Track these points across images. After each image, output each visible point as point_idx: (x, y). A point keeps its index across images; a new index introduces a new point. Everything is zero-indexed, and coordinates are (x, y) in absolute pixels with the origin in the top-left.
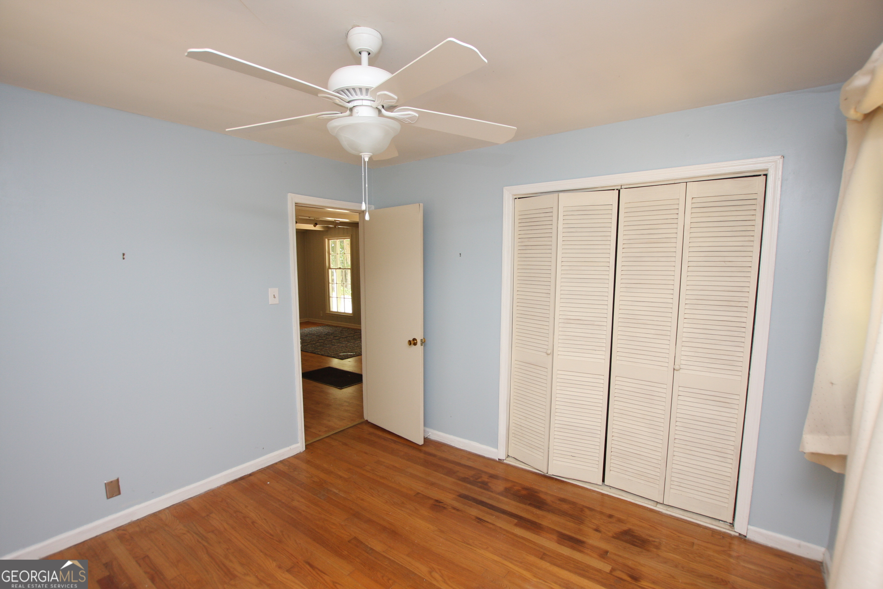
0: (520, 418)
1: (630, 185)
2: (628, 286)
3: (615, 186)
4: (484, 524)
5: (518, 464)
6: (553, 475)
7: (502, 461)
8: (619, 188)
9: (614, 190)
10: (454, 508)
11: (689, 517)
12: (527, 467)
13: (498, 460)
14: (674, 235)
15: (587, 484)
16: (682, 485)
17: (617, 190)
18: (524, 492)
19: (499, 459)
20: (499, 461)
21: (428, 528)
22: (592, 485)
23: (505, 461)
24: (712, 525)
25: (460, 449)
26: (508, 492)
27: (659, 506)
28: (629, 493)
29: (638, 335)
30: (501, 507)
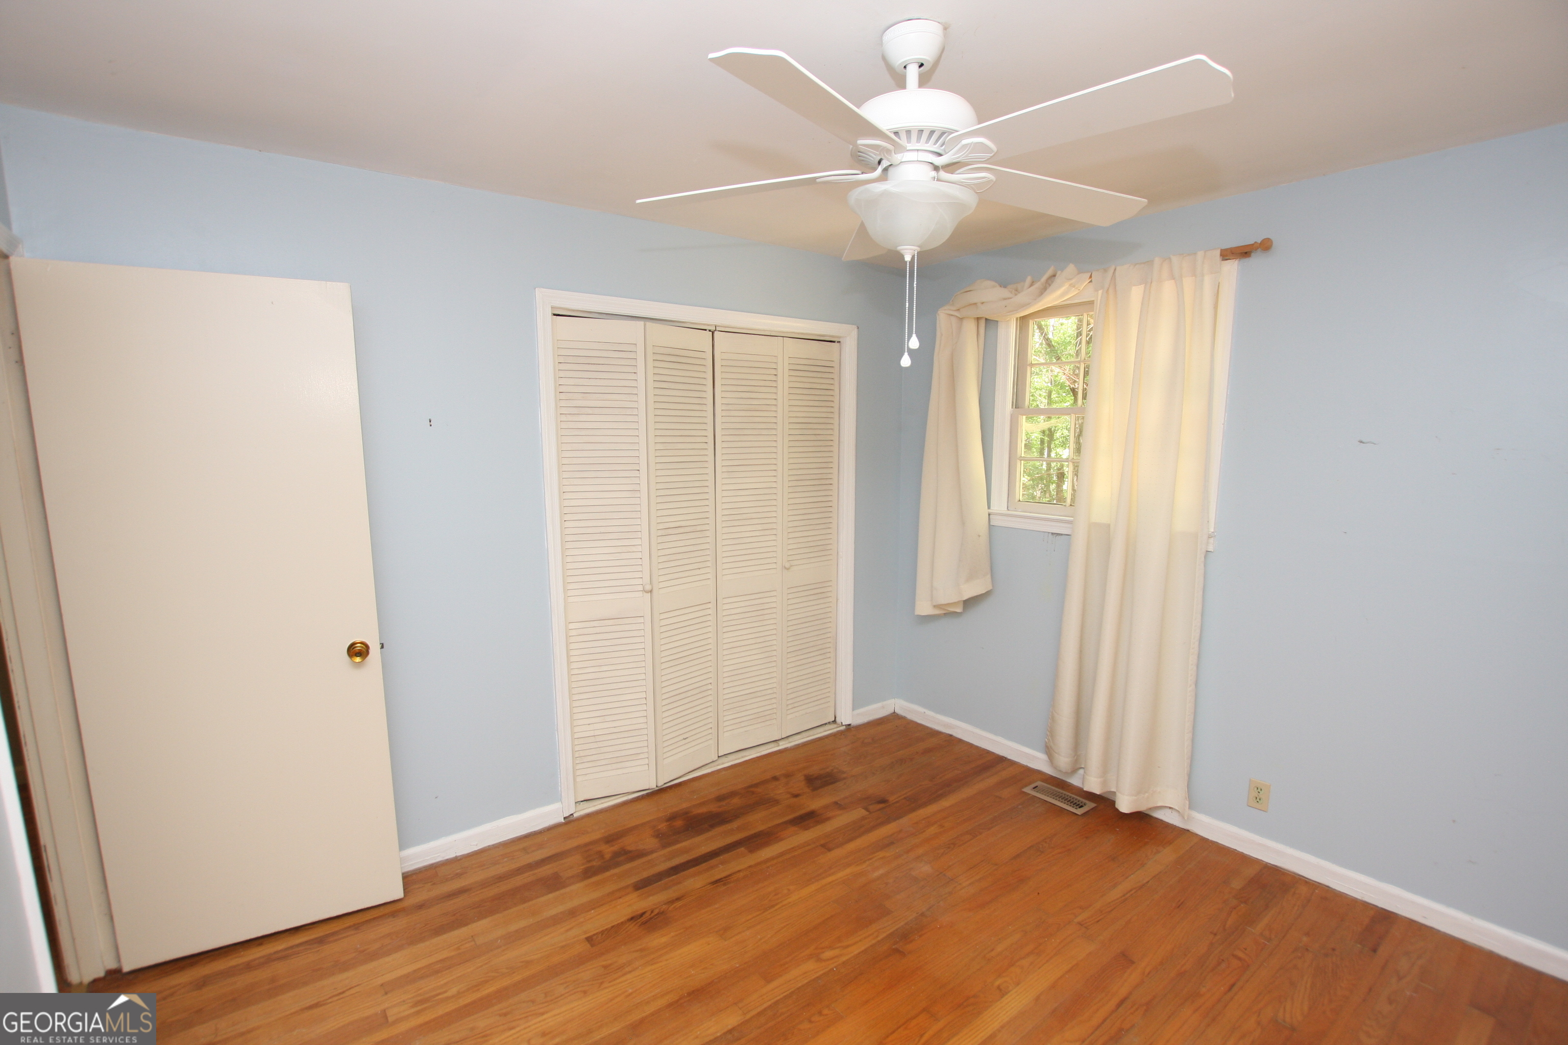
0: (589, 724)
1: (744, 329)
2: (731, 469)
3: (708, 325)
4: (732, 879)
5: (600, 804)
6: (665, 784)
7: (571, 818)
8: (713, 328)
9: (706, 330)
10: (672, 902)
11: (808, 737)
12: (622, 797)
13: (563, 821)
14: (774, 402)
15: (703, 768)
16: (796, 705)
17: (710, 331)
18: (679, 823)
19: (564, 818)
20: (567, 820)
21: (709, 944)
22: (709, 766)
23: (575, 815)
24: (826, 731)
25: (472, 852)
26: (666, 838)
27: (781, 743)
28: (744, 751)
29: (743, 535)
30: (700, 854)
